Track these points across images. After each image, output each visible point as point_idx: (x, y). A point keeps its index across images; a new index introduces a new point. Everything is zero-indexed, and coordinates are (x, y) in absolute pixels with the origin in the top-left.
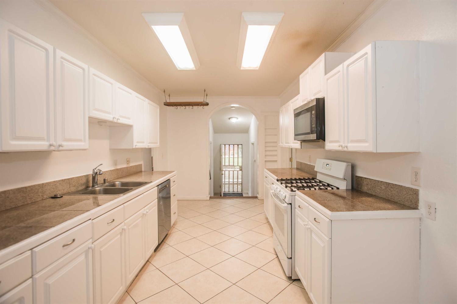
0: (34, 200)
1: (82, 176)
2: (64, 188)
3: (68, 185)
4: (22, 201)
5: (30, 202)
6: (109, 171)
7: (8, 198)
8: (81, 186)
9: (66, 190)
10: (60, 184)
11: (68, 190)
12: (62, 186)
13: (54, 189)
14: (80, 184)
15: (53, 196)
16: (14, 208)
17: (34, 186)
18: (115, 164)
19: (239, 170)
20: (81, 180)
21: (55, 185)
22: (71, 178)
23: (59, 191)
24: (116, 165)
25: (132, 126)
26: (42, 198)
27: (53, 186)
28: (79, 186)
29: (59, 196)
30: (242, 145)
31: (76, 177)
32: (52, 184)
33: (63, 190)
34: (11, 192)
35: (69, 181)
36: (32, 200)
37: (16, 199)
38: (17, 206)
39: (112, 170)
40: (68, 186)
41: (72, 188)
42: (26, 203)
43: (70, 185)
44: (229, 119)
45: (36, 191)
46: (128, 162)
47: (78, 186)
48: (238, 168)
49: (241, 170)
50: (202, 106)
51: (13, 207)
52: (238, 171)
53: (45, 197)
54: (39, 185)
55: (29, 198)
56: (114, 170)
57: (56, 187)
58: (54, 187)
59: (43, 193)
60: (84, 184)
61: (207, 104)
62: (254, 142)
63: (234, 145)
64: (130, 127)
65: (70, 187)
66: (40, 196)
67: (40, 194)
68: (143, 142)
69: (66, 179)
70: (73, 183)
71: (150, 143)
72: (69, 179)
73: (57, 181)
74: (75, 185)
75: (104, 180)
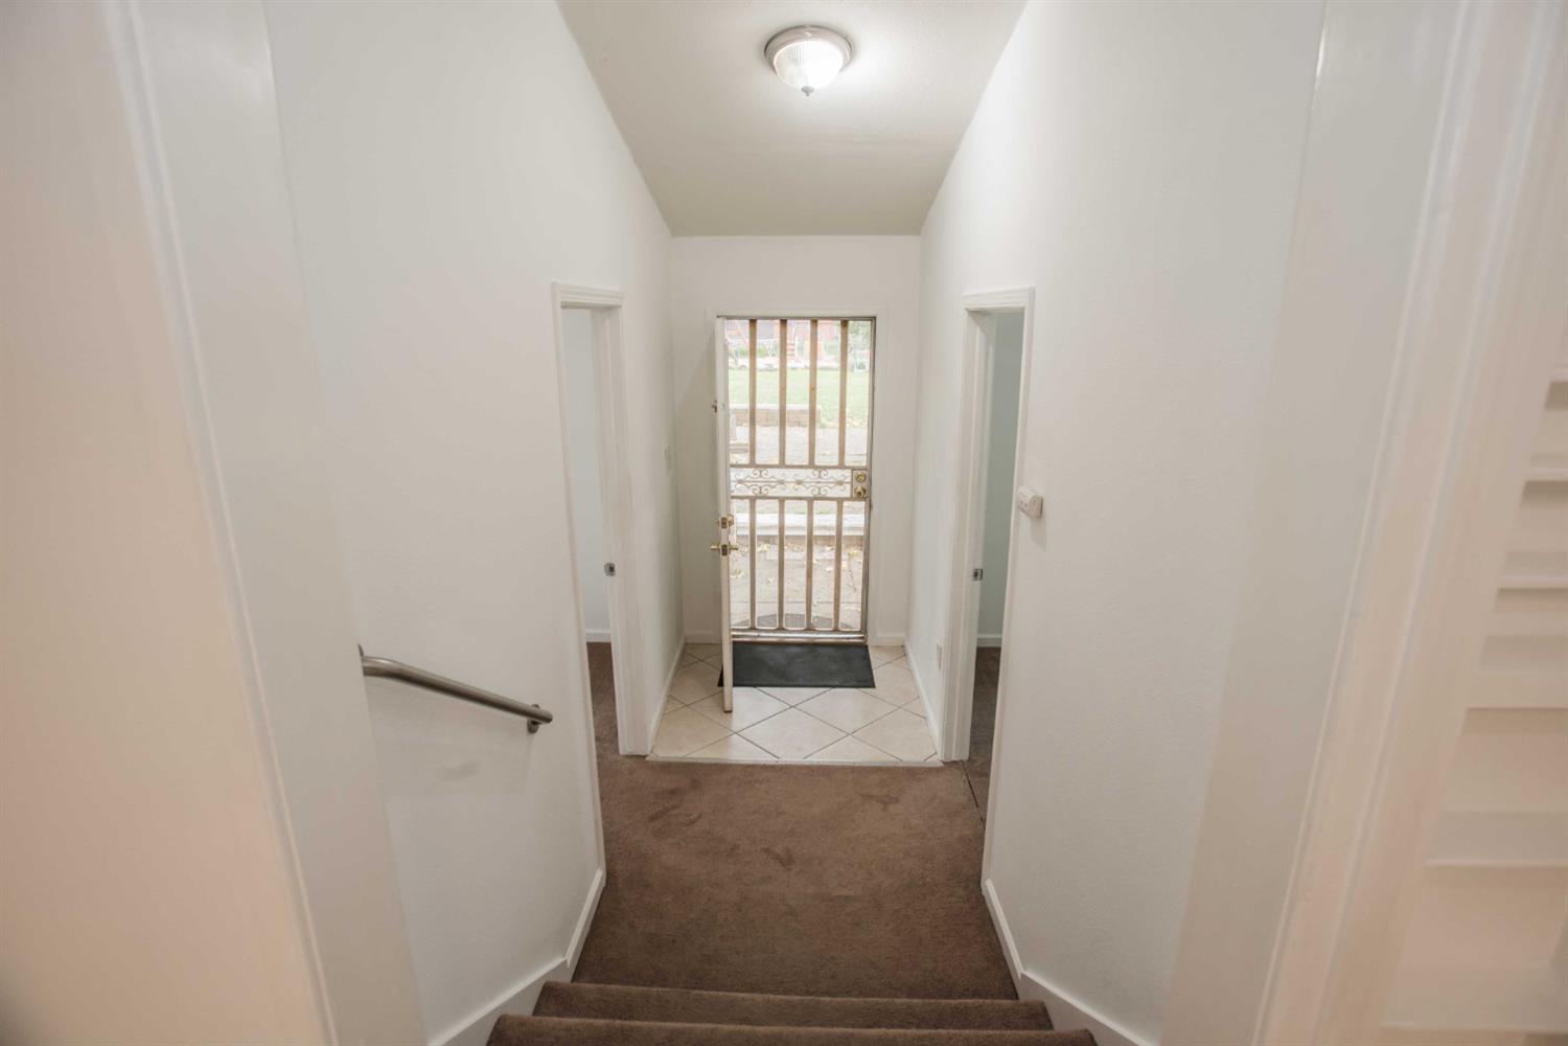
19: (847, 494)
30: (873, 319)
48: (840, 483)
49: (863, 495)
52: (840, 501)
62: (1032, 293)
63: (814, 322)
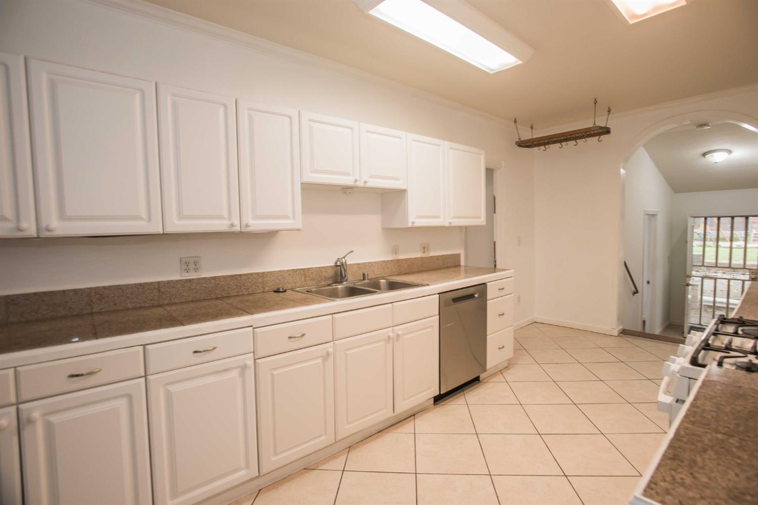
0: (252, 291)
1: (327, 267)
2: (295, 281)
3: (303, 277)
4: (236, 290)
5: (246, 293)
6: (380, 261)
7: (219, 285)
8: (325, 281)
9: (299, 284)
10: (289, 275)
11: (303, 284)
12: (293, 278)
13: (280, 280)
14: (323, 278)
15: (276, 289)
16: (225, 297)
17: (251, 274)
18: (395, 251)
19: (747, 279)
20: (325, 272)
21: (282, 275)
22: (307, 268)
23: (287, 284)
24: (396, 254)
25: (405, 190)
26: (263, 290)
27: (278, 276)
28: (322, 279)
29: (281, 290)
31: (315, 268)
32: (277, 274)
33: (293, 284)
34: (222, 278)
35: (304, 272)
36: (249, 290)
37: (229, 287)
38: (229, 295)
39: (388, 261)
40: (303, 279)
41: (309, 281)
42: (241, 293)
43: (305, 277)
44: (704, 155)
45: (254, 280)
46: (425, 249)
47: (320, 280)
48: (743, 274)
50: (598, 137)
51: (225, 295)
52: (743, 281)
53: (267, 289)
54: (258, 273)
55: (245, 288)
56: (391, 260)
57: (283, 278)
58: (280, 278)
59: (264, 284)
60: (330, 278)
61: (606, 131)
64: (402, 192)
65: (305, 281)
66: (260, 287)
67: (260, 285)
68: (438, 217)
69: (299, 269)
70: (311, 276)
71: (454, 218)
72: (303, 269)
73: (284, 270)
74: (315, 278)
75: (364, 275)
